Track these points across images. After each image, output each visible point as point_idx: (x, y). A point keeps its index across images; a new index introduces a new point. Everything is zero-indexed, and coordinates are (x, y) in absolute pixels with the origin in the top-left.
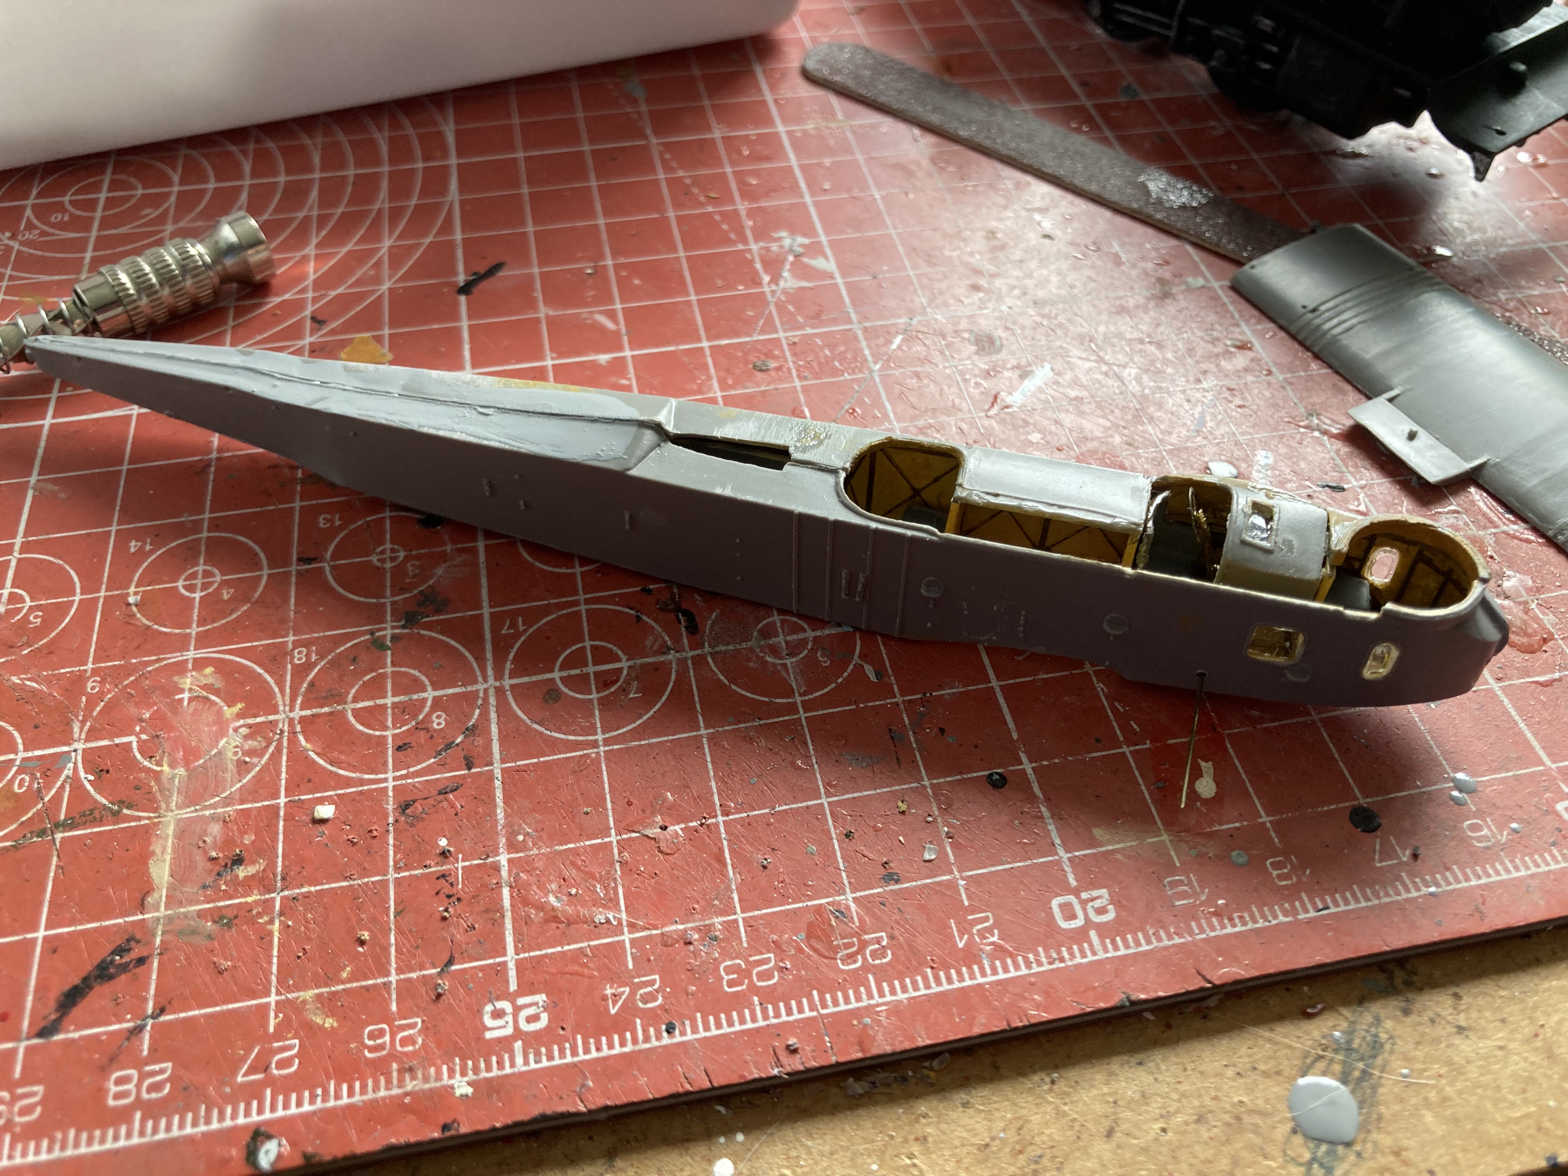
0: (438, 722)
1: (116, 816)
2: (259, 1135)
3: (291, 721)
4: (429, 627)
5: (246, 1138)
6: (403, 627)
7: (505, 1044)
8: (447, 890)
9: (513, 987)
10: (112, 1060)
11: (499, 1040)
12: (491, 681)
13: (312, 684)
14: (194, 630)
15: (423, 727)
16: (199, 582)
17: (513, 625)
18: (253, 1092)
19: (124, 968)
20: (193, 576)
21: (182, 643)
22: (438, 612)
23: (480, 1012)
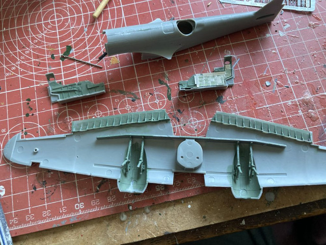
2: (129, 205)
5: (127, 206)
7: (159, 192)
10: (107, 195)
18: (127, 199)
20: (97, 113)
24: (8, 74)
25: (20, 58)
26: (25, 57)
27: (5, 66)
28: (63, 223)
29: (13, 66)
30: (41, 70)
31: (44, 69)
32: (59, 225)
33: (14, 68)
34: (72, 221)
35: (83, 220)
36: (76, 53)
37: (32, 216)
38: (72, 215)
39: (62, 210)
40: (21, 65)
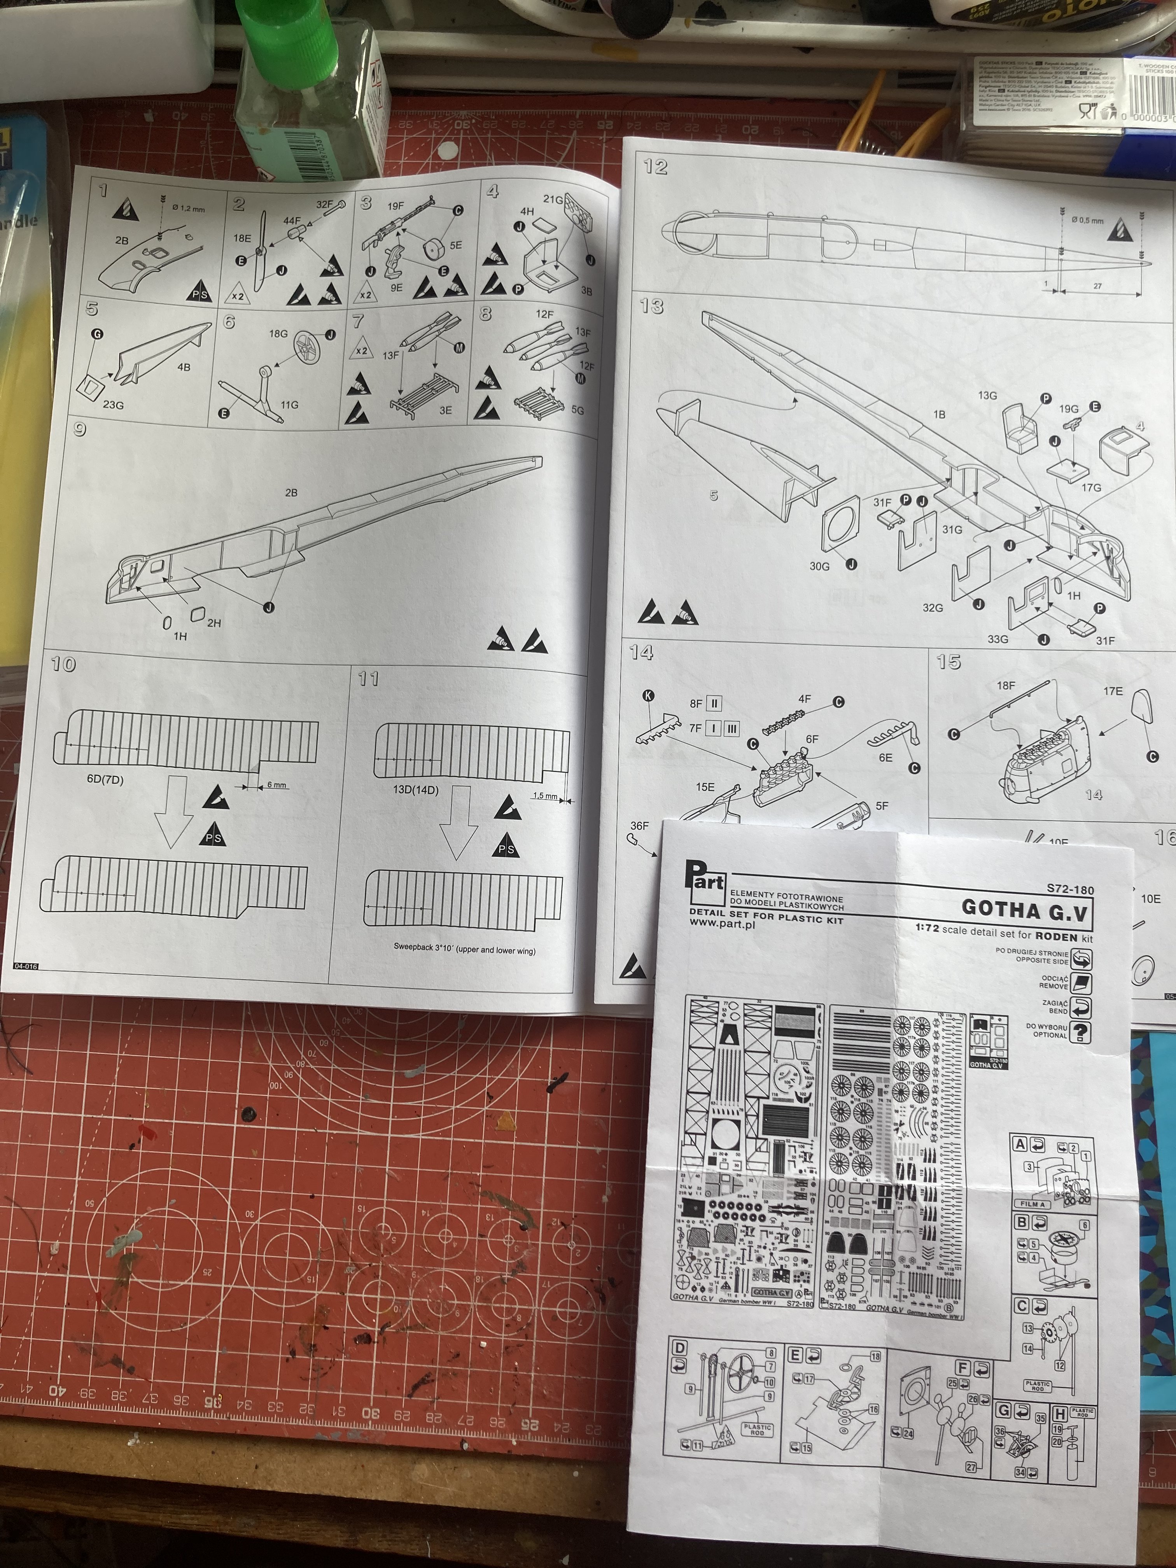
0: (519, 1319)
1: (424, 1330)
2: (463, 1440)
3: (475, 1306)
4: (519, 1277)
5: (460, 1440)
6: (511, 1276)
7: (526, 1432)
8: (516, 1380)
9: (531, 1415)
10: (426, 1409)
11: (525, 1431)
12: (537, 1307)
13: (481, 1292)
14: (444, 1259)
15: (514, 1319)
16: (445, 1236)
17: (546, 1285)
18: (461, 1428)
19: (428, 1382)
21: (440, 1264)
22: (523, 1271)
23: (521, 1422)
24: (274, 1086)
25: (305, 1054)
26: (318, 1054)
27: (270, 1064)
28: (335, 1437)
29: (290, 1069)
30: (346, 1096)
31: (353, 1098)
32: (326, 1438)
33: (289, 1075)
34: (351, 1438)
35: (371, 1442)
36: (429, 1078)
37: (281, 1405)
38: (354, 1427)
39: (337, 1410)
40: (307, 1072)
